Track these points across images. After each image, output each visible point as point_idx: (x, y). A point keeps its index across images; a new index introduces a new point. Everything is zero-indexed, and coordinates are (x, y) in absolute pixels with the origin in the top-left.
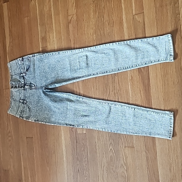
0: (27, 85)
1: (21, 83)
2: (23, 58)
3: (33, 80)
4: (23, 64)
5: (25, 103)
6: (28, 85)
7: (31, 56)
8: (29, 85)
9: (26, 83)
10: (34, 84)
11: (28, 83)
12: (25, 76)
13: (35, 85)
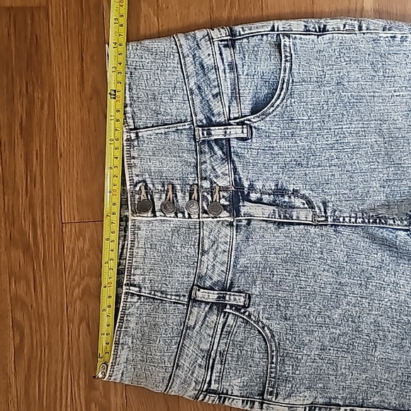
0: (253, 196)
1: (206, 184)
2: (232, 33)
3: (299, 171)
4: (233, 67)
5: (238, 308)
6: (259, 201)
7: (298, 25)
8: (266, 198)
9: (246, 184)
10: (303, 197)
11: (259, 185)
12: (234, 143)
13: (309, 203)
